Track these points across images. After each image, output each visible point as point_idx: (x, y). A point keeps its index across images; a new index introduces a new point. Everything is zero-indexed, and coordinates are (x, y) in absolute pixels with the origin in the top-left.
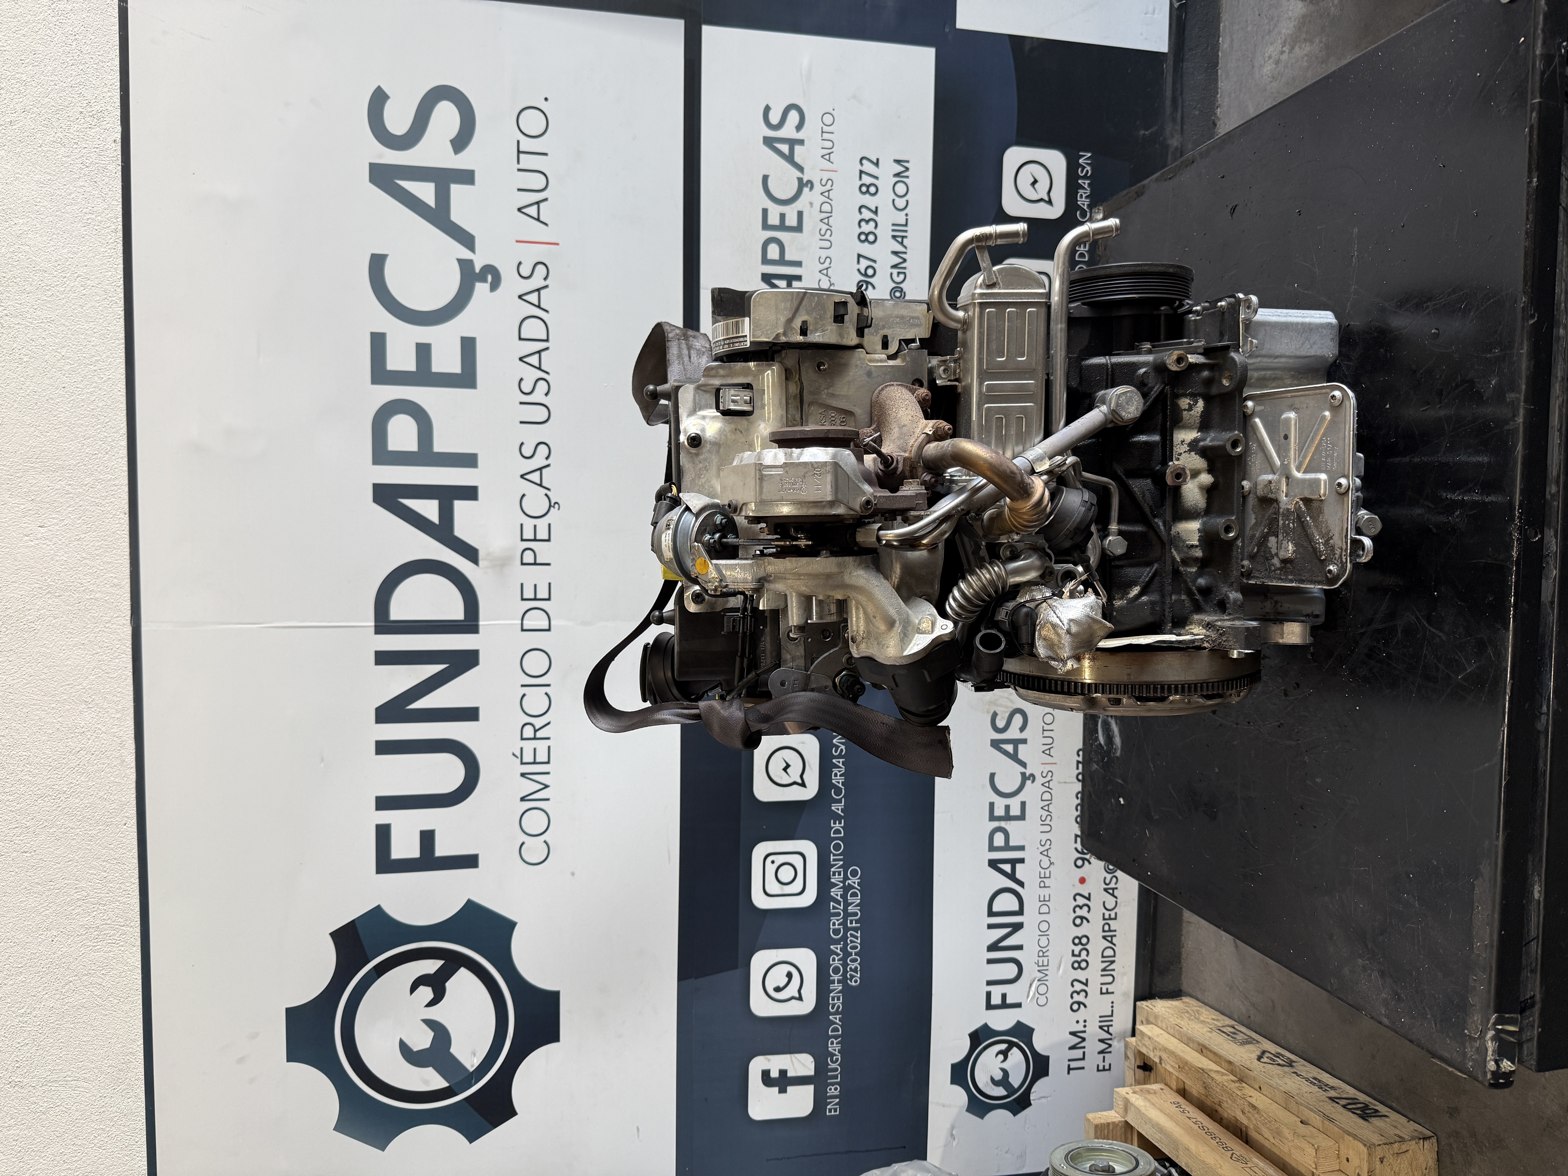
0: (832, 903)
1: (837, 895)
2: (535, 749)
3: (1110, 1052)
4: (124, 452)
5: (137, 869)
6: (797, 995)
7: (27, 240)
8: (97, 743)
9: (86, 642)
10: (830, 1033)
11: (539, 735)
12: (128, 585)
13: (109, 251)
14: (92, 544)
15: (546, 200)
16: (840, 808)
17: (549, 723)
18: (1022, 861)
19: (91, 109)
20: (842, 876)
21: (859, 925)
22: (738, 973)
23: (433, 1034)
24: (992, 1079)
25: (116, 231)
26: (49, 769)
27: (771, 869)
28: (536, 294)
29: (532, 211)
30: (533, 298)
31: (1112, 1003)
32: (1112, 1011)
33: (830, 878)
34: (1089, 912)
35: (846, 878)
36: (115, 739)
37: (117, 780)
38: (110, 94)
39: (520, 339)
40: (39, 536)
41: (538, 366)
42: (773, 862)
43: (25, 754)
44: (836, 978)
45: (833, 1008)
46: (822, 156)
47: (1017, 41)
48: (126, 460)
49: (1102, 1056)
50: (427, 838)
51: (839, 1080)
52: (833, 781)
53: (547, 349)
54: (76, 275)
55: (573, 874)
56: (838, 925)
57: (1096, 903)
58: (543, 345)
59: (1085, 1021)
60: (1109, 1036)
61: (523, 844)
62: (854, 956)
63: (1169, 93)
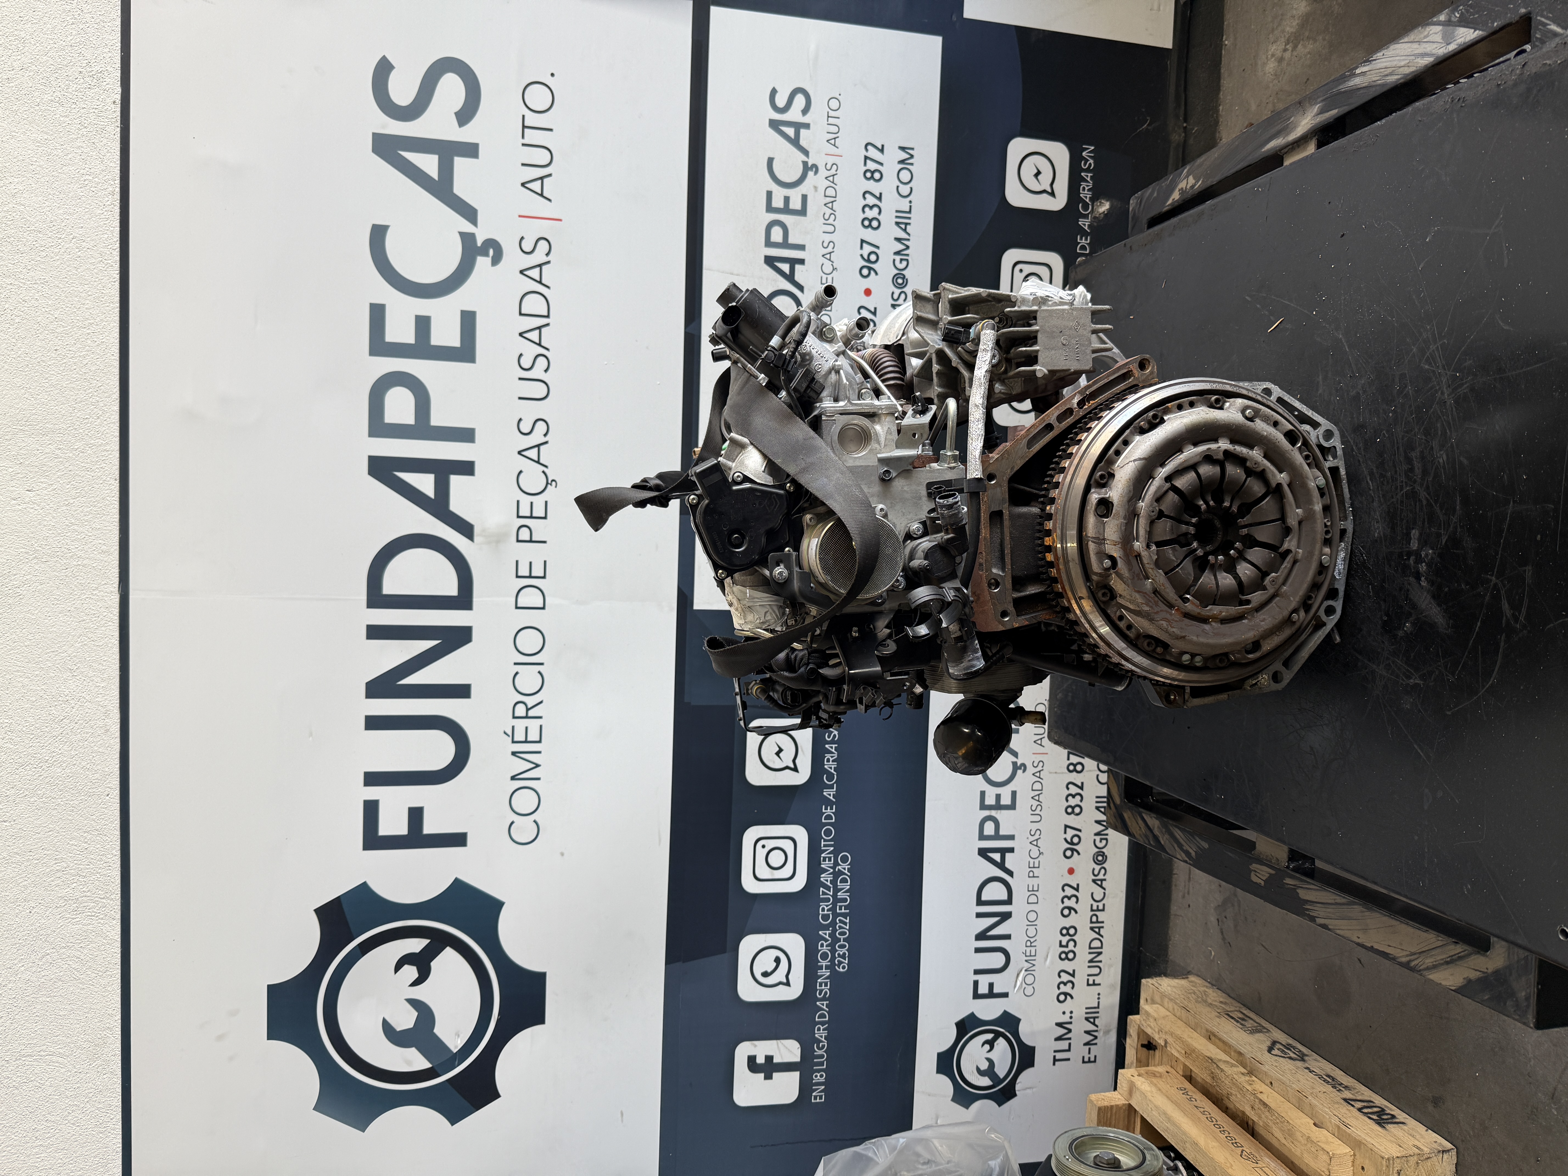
0: (821, 889)
1: (827, 881)
2: (527, 728)
3: (1096, 1044)
4: (116, 417)
5: (119, 840)
6: (785, 981)
7: (22, 199)
8: (81, 712)
9: (72, 609)
10: (817, 1019)
11: (531, 713)
12: (117, 552)
13: (105, 213)
15: (550, 175)
16: (832, 793)
17: (541, 702)
18: (1011, 850)
19: (90, 70)
20: (832, 862)
21: (848, 911)
22: (725, 957)
23: (416, 1014)
24: (978, 1069)
25: (113, 193)
26: (32, 737)
27: (761, 853)
28: (538, 269)
29: (536, 186)
30: (535, 273)
31: (1099, 994)
32: (1098, 1002)
33: (821, 864)
34: (1077, 902)
35: (836, 864)
36: (100, 708)
37: (100, 750)
38: (110, 54)
39: (521, 314)
40: (27, 499)
41: (538, 341)
42: (763, 846)
43: (7, 721)
44: (824, 963)
45: (820, 995)
46: (828, 141)
47: (1022, 32)
49: (1087, 1047)
50: (416, 815)
51: (825, 1067)
52: (826, 767)
53: (548, 325)
54: (72, 236)
55: (562, 854)
56: (828, 911)
57: (1084, 895)
58: (544, 321)
59: (1071, 1012)
60: (1095, 1028)
61: (512, 823)
62: (842, 943)
63: (1172, 89)
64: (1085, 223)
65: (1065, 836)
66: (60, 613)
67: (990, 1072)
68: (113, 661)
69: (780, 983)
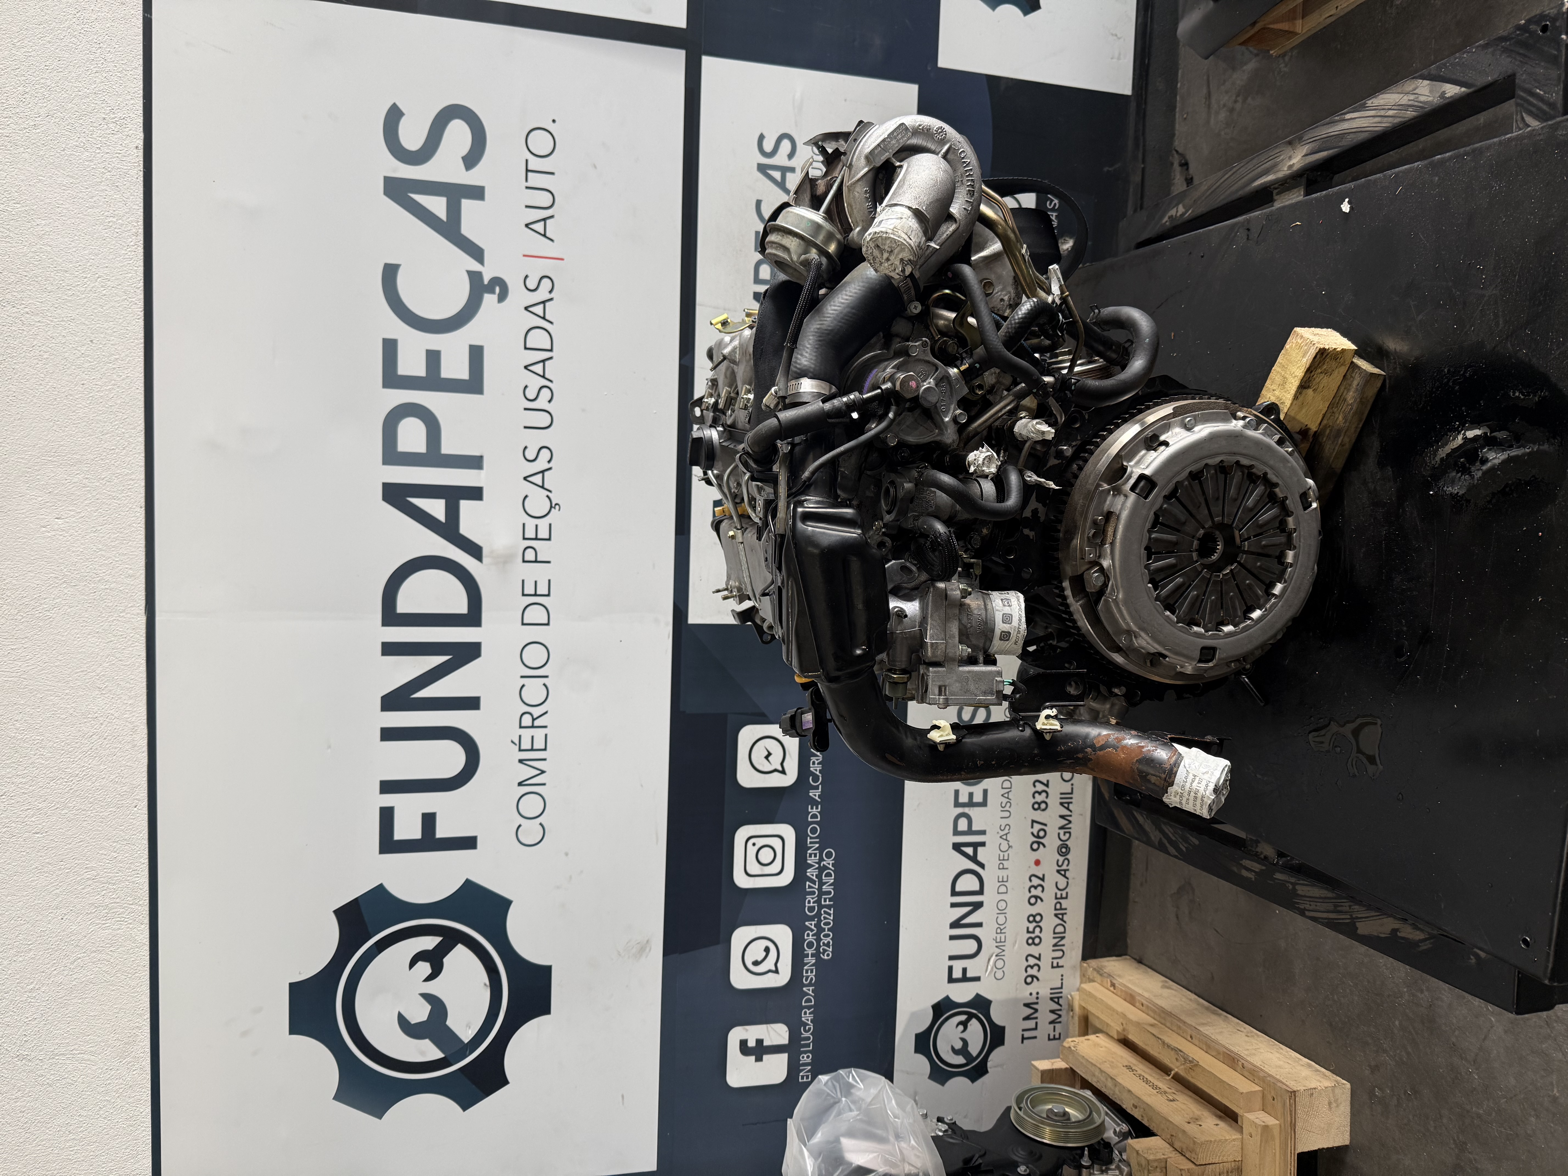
0: (808, 883)
1: (813, 875)
2: (533, 737)
3: (1060, 1022)
4: (141, 448)
5: (147, 849)
6: (774, 968)
8: (109, 728)
9: (100, 630)
10: (804, 1004)
11: (536, 723)
12: (143, 576)
13: (129, 254)
14: (108, 536)
15: (552, 217)
16: (817, 794)
17: (546, 713)
18: (983, 844)
19: (113, 116)
20: (818, 858)
21: (832, 903)
22: (719, 950)
23: (429, 1007)
24: (953, 1048)
25: (136, 235)
26: (62, 752)
27: (752, 851)
29: (539, 227)
30: (539, 310)
31: (1062, 976)
32: (1062, 983)
33: (807, 860)
34: (1043, 891)
35: (821, 859)
36: (128, 724)
37: (128, 764)
38: (132, 102)
39: (526, 348)
41: (542, 374)
42: (754, 844)
43: (38, 738)
44: (810, 951)
45: (806, 980)
47: (993, 81)
48: (143, 455)
49: (1052, 1026)
50: (429, 820)
51: (811, 1048)
52: (811, 769)
53: (551, 358)
55: (567, 854)
56: (813, 903)
57: (1049, 884)
58: (547, 355)
59: (1038, 993)
60: (1058, 1007)
61: (520, 826)
62: (826, 932)
63: (1131, 133)
65: (1032, 830)
66: (89, 635)
67: (964, 1051)
68: (140, 680)
69: (770, 971)
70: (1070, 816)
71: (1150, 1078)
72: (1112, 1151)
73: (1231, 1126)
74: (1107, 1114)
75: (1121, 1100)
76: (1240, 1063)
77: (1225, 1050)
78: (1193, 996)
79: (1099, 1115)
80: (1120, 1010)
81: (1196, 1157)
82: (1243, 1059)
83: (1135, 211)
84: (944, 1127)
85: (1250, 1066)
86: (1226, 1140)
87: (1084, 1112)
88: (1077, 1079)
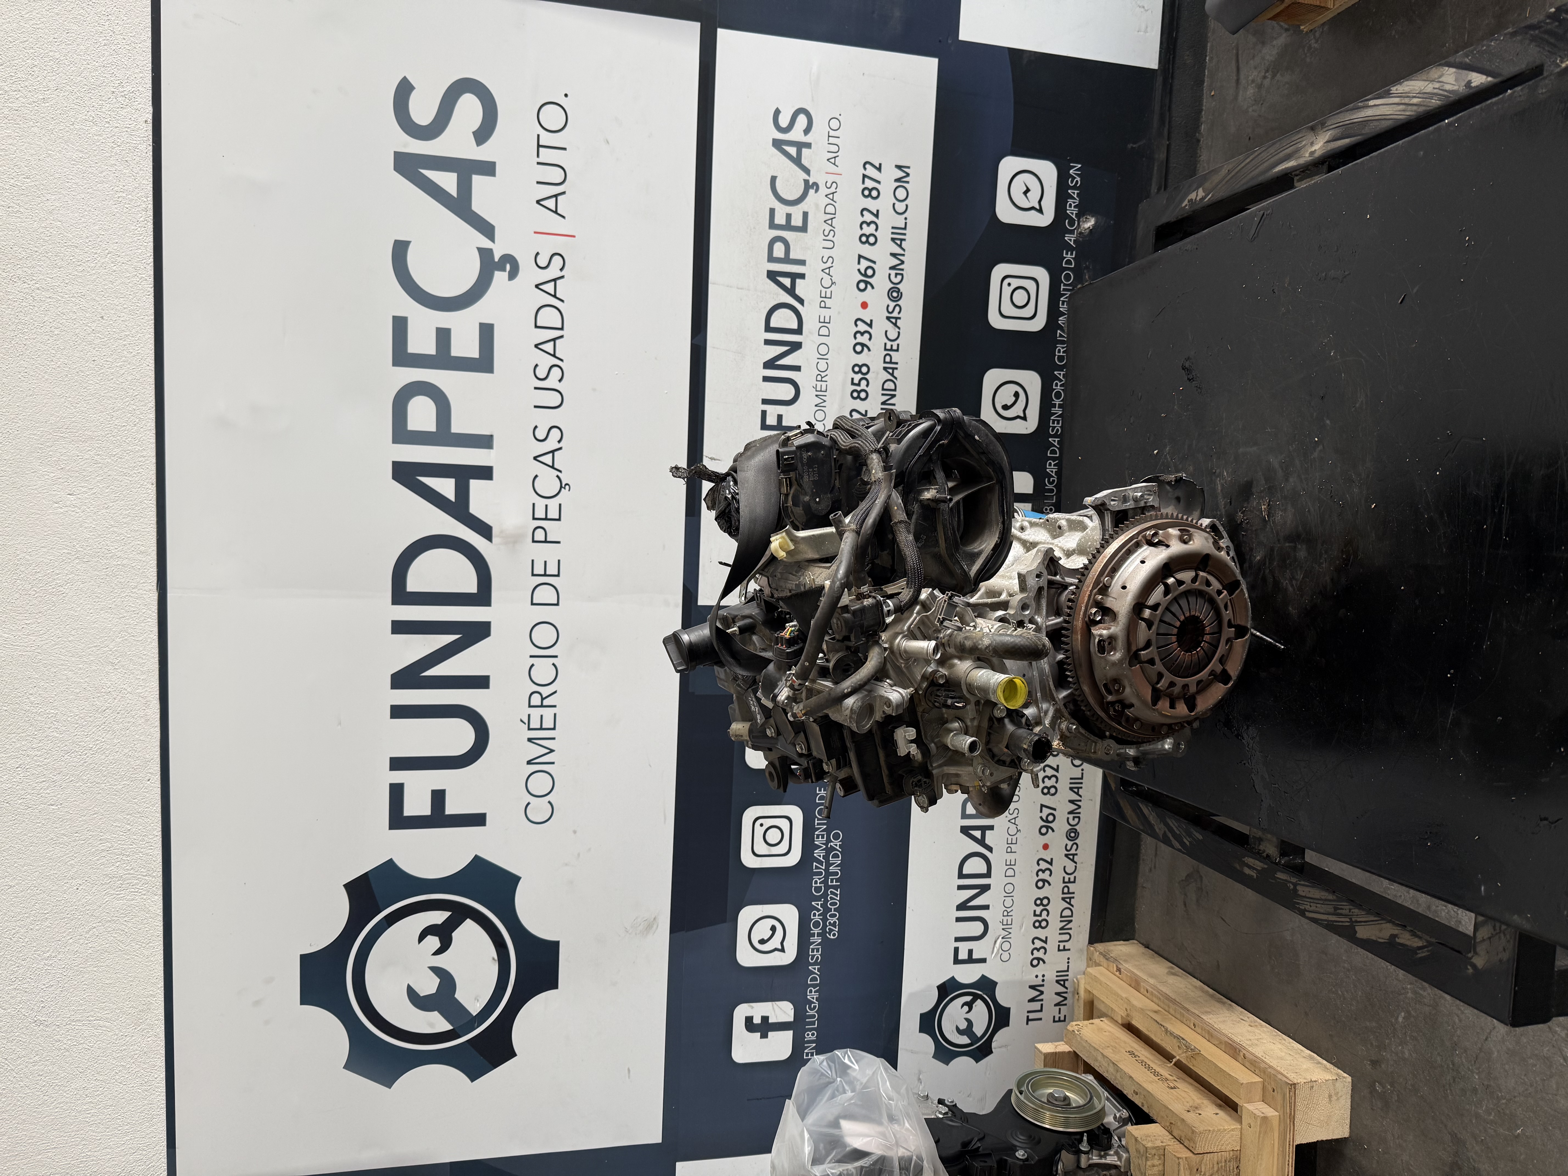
0: (815, 864)
1: (820, 856)
2: (542, 716)
3: (1065, 1005)
4: (152, 424)
5: (160, 822)
6: (780, 947)
8: (123, 703)
9: (113, 606)
10: (809, 982)
11: (545, 702)
12: (155, 553)
13: (139, 229)
14: (120, 512)
15: (564, 193)
17: (555, 692)
18: (991, 828)
19: (122, 90)
20: (825, 839)
21: (839, 884)
22: (725, 927)
24: (957, 1028)
25: (146, 210)
26: (76, 726)
27: (760, 832)
28: (553, 283)
29: (551, 203)
30: (550, 288)
31: (1069, 959)
32: (1068, 966)
33: (814, 840)
34: (1050, 875)
35: (829, 841)
36: (141, 699)
37: (141, 738)
38: (141, 75)
39: (536, 327)
40: (68, 503)
41: (552, 353)
42: (762, 825)
43: (53, 711)
44: (816, 931)
45: (812, 959)
46: (828, 160)
47: (1014, 54)
48: (154, 432)
49: (1058, 1008)
50: (438, 797)
51: (816, 1026)
53: (562, 337)
54: (107, 251)
55: (575, 832)
56: (820, 883)
57: (1057, 868)
58: (558, 333)
59: (1043, 976)
60: (1064, 990)
61: (529, 804)
62: (833, 912)
63: (1157, 108)
64: (1070, 239)
65: (1041, 815)
66: (101, 610)
67: (968, 1031)
68: (153, 655)
69: (776, 949)
70: (1080, 801)
71: (1152, 1065)
72: (1110, 1137)
73: (1231, 1116)
74: (1108, 1099)
75: (1123, 1086)
76: (1242, 1054)
77: (1226, 1039)
78: (1199, 983)
79: (1100, 1100)
80: (1124, 995)
81: (1194, 1146)
82: (1245, 1049)
83: (1159, 189)
84: (945, 1109)
85: (1251, 1057)
86: (1225, 1130)
87: (1084, 1097)
88: (1080, 1062)
